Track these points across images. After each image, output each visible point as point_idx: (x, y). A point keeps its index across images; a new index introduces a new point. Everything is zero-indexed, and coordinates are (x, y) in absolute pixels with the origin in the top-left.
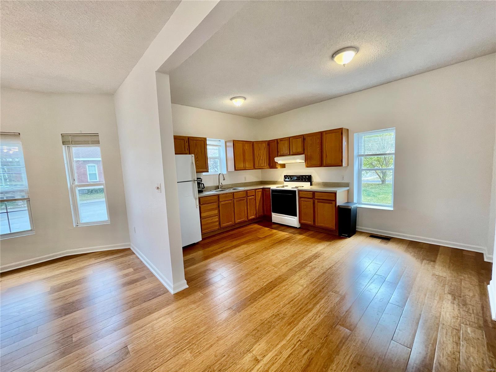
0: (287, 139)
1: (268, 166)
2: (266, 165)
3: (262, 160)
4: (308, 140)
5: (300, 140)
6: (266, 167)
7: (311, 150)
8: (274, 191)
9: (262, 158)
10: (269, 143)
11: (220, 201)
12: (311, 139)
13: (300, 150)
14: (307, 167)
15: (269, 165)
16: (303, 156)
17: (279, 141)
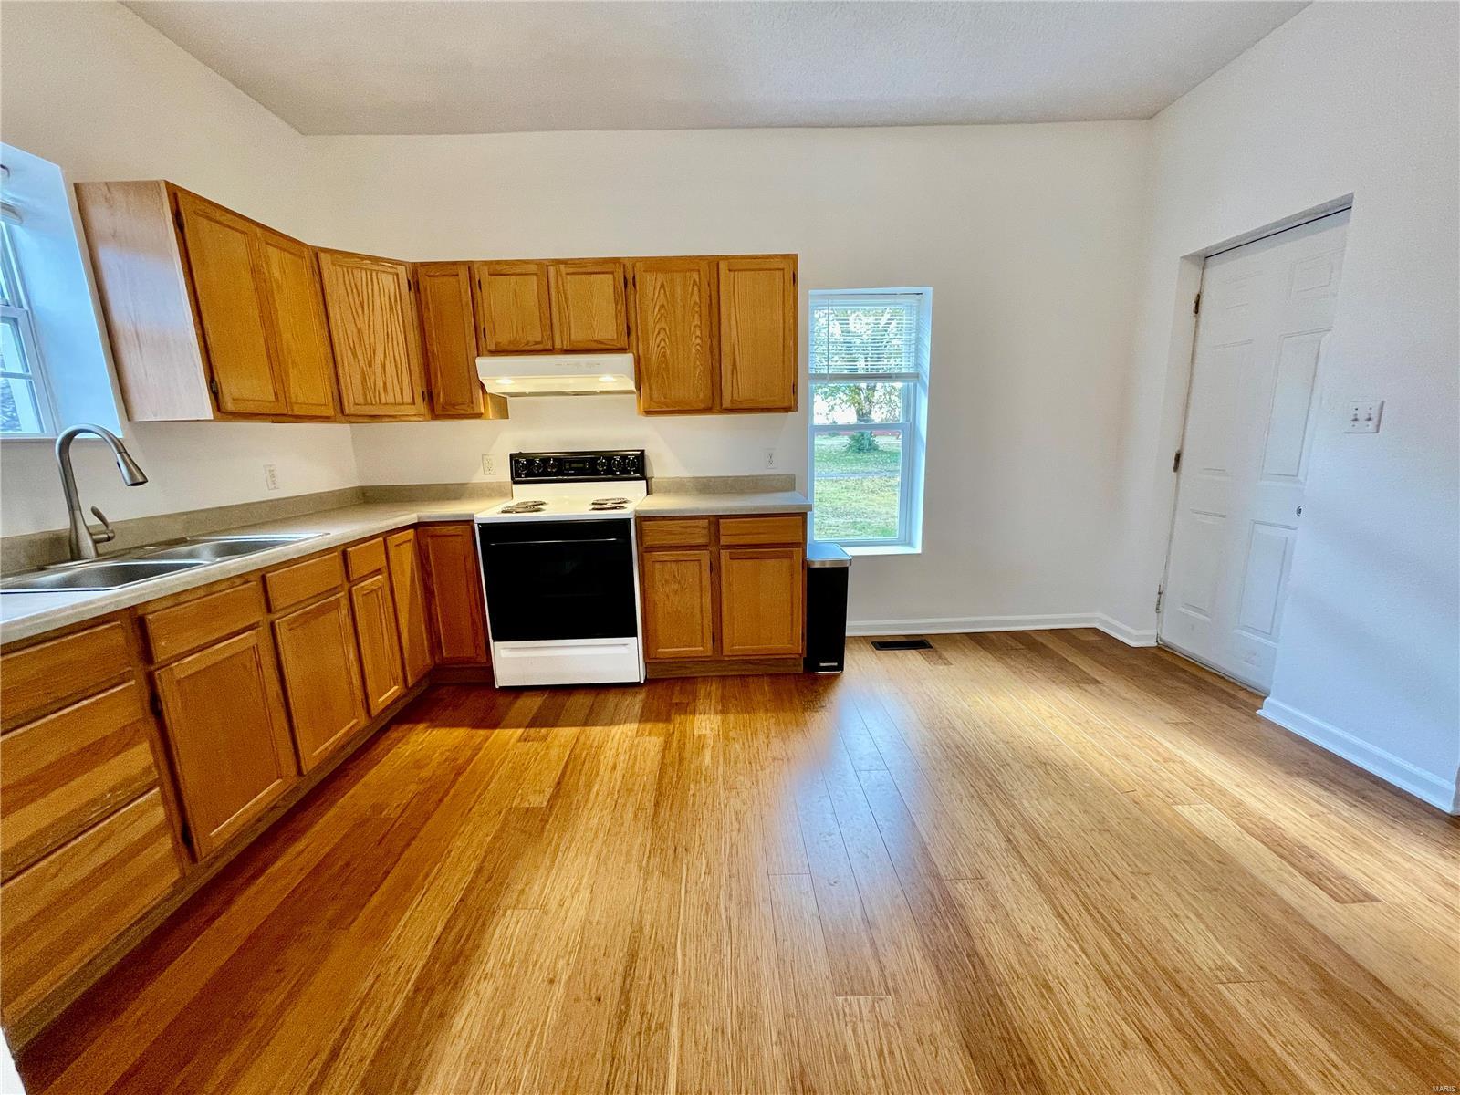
0: (533, 268)
1: (422, 407)
2: (408, 398)
3: (384, 366)
4: (650, 286)
5: (605, 286)
6: (411, 410)
7: (662, 336)
8: (490, 530)
9: (380, 355)
10: (420, 278)
11: (160, 657)
12: (662, 286)
13: (607, 328)
14: (648, 413)
15: (430, 397)
16: (626, 360)
17: (483, 275)
